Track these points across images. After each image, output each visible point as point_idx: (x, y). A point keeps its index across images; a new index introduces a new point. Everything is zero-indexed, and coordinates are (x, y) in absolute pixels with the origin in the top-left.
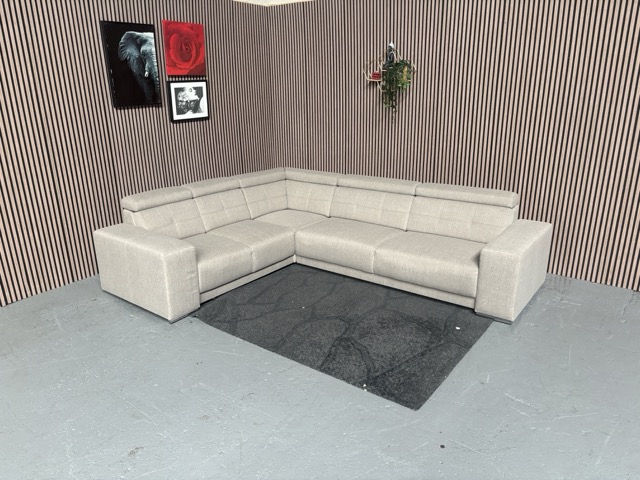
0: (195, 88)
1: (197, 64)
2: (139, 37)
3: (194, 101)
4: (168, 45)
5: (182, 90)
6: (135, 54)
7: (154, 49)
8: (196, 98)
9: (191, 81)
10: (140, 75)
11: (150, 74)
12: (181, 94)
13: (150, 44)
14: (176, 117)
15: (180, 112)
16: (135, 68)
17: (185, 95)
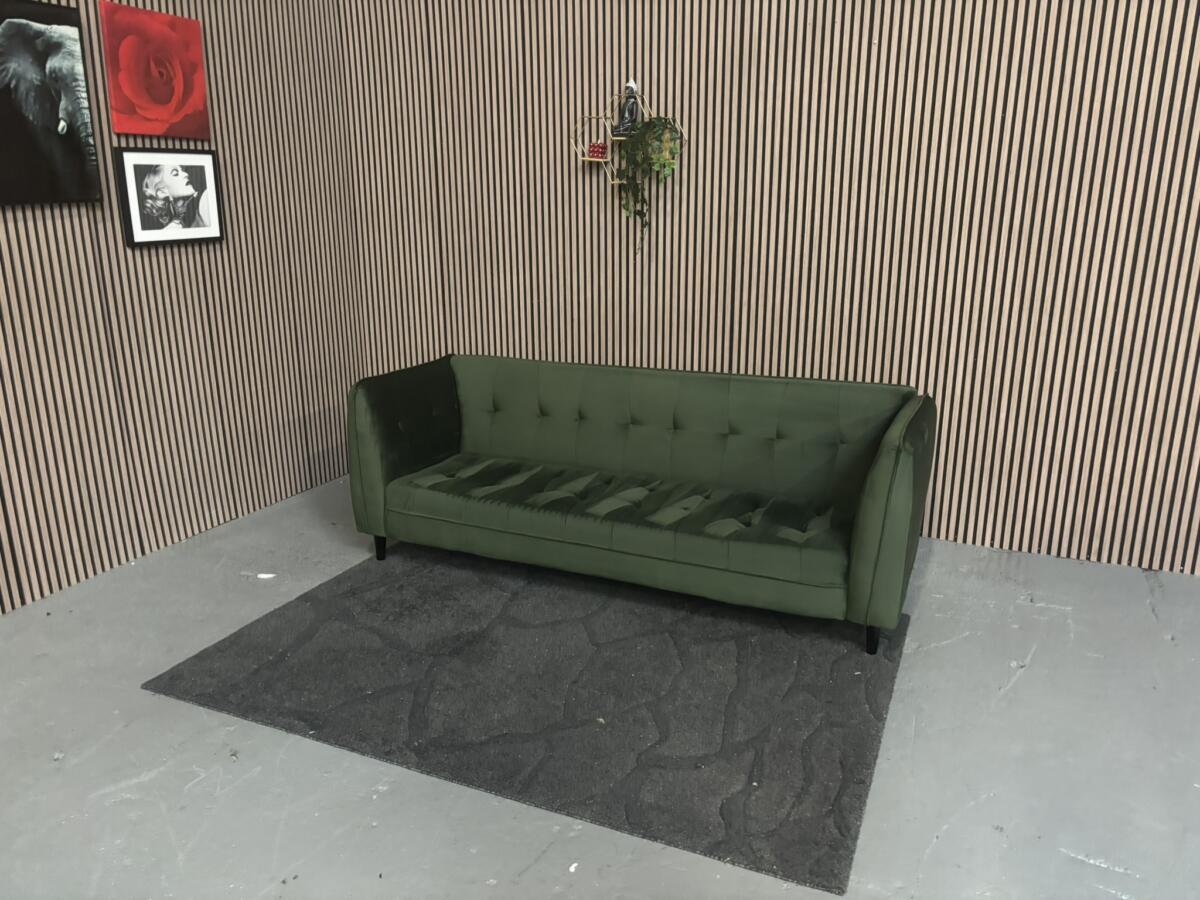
0: (186, 169)
1: (188, 109)
2: (40, 34)
3: (185, 198)
4: (113, 61)
5: (153, 170)
6: (32, 75)
7: (79, 68)
8: (190, 191)
9: (174, 151)
10: (45, 127)
11: (70, 126)
12: (151, 181)
13: (71, 54)
14: (141, 235)
15: (149, 223)
16: (31, 111)
17: (160, 182)
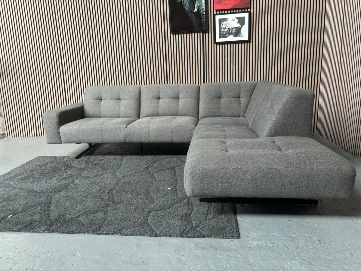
0: (237, 18)
3: (236, 28)
5: (225, 20)
8: (238, 25)
9: (236, 13)
10: (191, 11)
11: (199, 10)
12: (224, 23)
14: (218, 40)
15: (222, 36)
16: (187, 6)
17: (227, 23)
